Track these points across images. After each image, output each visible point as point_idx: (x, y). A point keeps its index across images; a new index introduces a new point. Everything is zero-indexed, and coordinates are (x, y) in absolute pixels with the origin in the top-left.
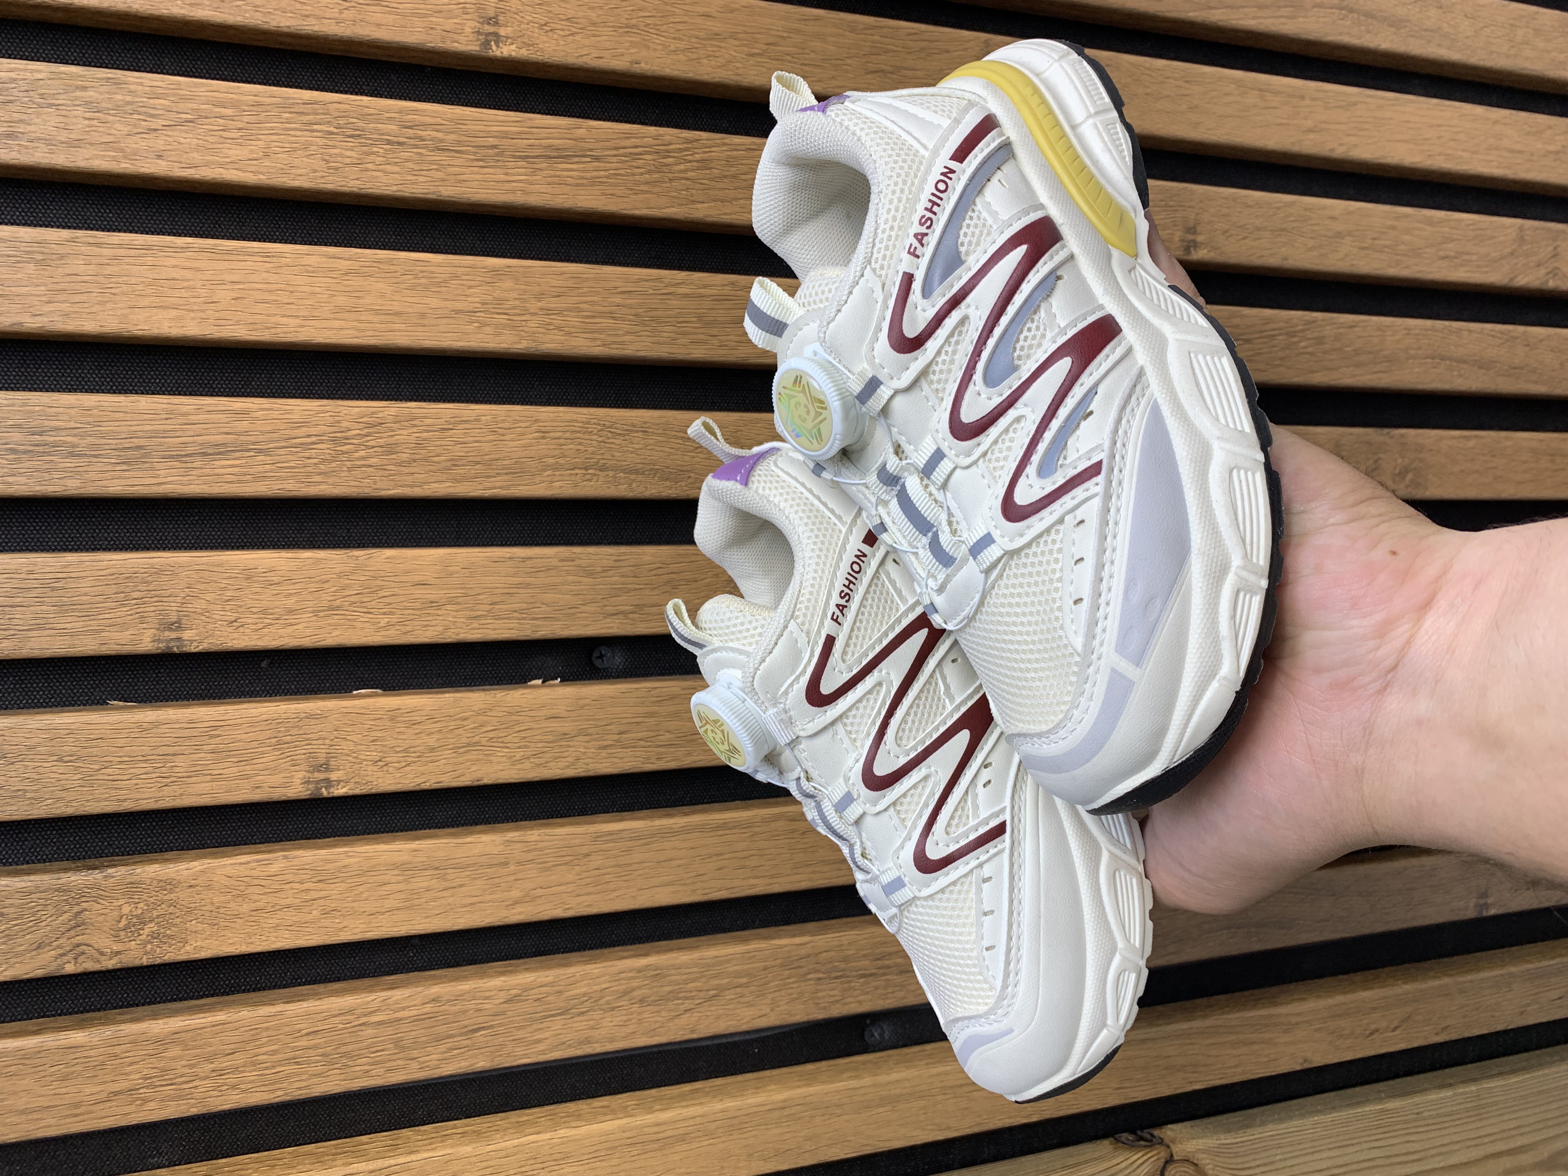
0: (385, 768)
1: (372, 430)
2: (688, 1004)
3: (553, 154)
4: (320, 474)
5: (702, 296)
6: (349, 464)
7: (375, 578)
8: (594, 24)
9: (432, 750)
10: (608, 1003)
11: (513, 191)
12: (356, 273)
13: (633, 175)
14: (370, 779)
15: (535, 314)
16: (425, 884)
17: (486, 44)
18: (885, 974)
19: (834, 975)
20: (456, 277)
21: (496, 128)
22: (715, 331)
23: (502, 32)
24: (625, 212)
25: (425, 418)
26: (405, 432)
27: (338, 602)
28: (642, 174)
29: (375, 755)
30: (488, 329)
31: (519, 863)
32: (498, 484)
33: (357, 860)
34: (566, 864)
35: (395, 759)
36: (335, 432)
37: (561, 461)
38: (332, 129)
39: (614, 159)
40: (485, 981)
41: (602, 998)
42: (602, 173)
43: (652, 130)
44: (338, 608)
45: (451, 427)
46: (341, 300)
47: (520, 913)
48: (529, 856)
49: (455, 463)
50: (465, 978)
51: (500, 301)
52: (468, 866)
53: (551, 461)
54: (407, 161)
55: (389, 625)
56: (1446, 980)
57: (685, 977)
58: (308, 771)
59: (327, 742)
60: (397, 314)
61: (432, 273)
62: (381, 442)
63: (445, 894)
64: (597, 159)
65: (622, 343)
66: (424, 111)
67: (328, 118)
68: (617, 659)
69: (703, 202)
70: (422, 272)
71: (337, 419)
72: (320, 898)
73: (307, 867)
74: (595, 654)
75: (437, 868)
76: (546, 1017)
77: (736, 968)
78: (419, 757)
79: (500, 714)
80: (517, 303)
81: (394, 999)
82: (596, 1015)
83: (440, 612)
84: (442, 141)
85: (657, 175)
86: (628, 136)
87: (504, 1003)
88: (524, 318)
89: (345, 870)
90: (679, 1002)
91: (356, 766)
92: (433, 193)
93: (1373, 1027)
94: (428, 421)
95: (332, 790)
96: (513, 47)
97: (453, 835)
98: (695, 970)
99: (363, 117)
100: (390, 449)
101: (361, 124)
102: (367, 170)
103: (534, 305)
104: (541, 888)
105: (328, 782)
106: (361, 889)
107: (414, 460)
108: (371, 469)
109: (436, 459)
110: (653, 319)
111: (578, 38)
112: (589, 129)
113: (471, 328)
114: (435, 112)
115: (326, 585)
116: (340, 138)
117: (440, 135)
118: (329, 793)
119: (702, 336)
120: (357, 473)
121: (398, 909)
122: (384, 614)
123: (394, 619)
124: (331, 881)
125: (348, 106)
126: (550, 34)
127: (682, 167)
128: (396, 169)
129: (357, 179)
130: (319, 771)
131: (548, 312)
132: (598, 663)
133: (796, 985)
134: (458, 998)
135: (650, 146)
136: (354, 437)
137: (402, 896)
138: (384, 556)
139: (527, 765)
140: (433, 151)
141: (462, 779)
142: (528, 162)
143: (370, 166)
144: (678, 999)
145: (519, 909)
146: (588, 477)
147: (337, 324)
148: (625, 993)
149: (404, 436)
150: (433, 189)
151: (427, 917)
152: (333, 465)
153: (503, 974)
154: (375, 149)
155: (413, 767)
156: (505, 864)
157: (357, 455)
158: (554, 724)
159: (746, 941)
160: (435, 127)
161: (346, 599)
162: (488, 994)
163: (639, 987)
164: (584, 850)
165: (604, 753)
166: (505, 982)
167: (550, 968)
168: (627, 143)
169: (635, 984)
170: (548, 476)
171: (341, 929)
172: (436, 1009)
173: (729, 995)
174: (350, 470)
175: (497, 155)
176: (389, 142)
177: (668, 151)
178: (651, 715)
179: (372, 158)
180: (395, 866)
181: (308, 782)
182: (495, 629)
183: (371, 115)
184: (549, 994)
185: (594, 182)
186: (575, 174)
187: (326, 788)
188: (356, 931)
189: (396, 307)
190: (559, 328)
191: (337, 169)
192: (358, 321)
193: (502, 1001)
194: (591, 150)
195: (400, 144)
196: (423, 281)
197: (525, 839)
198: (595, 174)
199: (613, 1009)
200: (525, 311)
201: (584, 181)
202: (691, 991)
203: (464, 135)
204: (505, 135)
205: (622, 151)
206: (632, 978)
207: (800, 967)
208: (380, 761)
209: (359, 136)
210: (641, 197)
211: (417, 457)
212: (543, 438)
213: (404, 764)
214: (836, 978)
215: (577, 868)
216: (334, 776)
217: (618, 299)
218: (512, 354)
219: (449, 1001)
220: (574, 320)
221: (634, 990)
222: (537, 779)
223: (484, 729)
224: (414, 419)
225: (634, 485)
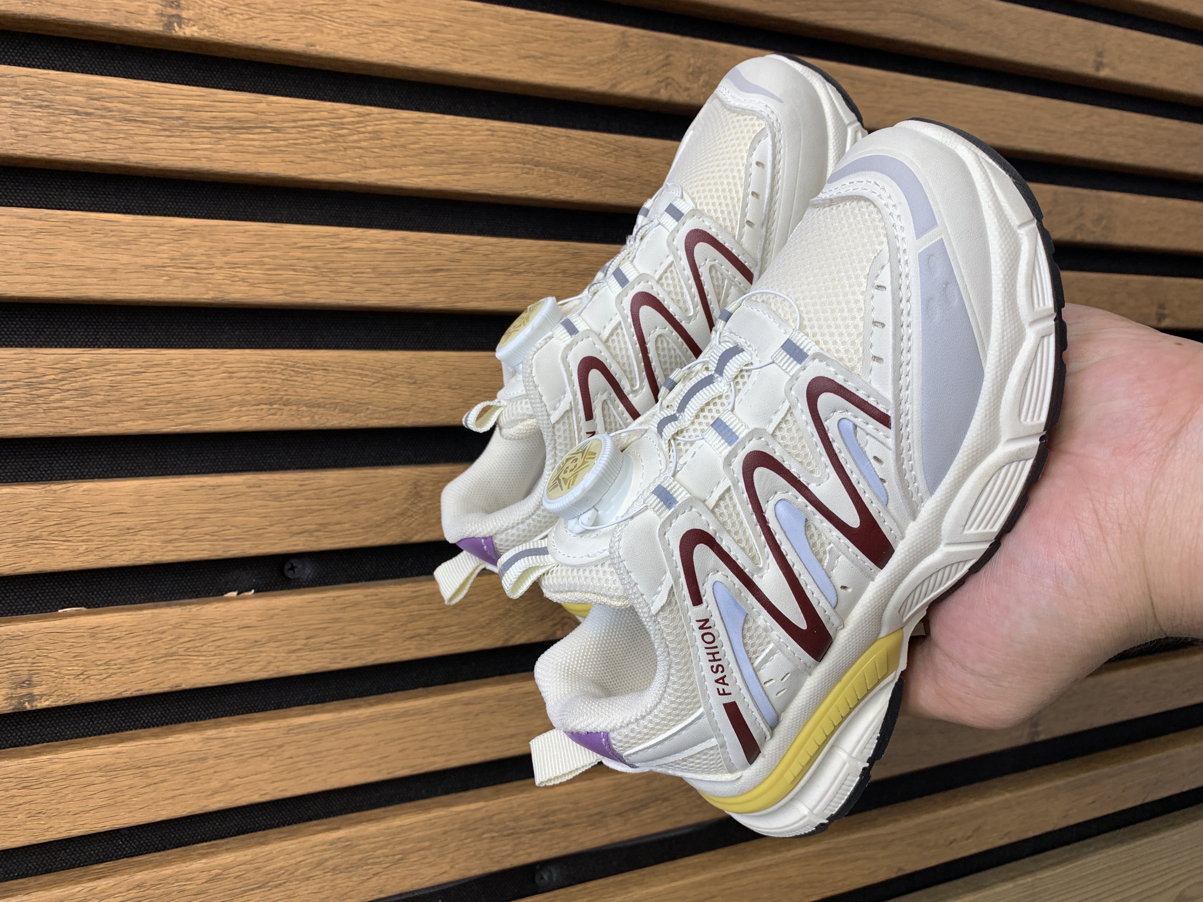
0: (87, 681)
1: (66, 375)
2: (376, 869)
3: (235, 125)
4: (16, 416)
5: (375, 250)
6: (44, 406)
7: (73, 509)
8: (272, 10)
9: (132, 661)
10: (303, 874)
11: (198, 159)
12: (49, 233)
13: (311, 144)
14: (72, 691)
15: (221, 268)
16: (129, 782)
17: (169, 25)
18: (551, 829)
19: (506, 833)
20: (146, 236)
21: (180, 102)
22: (388, 281)
23: (184, 14)
24: (303, 177)
25: (119, 362)
26: (99, 376)
27: (37, 533)
28: (318, 143)
29: (78, 669)
30: (176, 282)
31: (217, 757)
32: (189, 420)
33: (62, 765)
34: (261, 755)
35: (96, 672)
36: (30, 378)
37: (248, 398)
38: (20, 100)
39: (294, 131)
40: (188, 864)
41: (297, 870)
42: (282, 143)
43: (328, 105)
44: (37, 538)
45: (142, 370)
46: (32, 257)
47: (219, 801)
48: (227, 751)
49: (147, 402)
50: (170, 863)
51: (187, 256)
52: (169, 763)
53: (238, 398)
54: (95, 130)
55: (87, 551)
56: (1007, 795)
57: (373, 845)
58: (11, 688)
59: (30, 660)
60: (88, 269)
61: (122, 231)
62: (76, 385)
63: (147, 790)
64: (276, 130)
65: (303, 292)
66: (110, 84)
67: (15, 90)
68: (307, 571)
69: (375, 168)
70: (112, 231)
71: (32, 365)
72: (25, 803)
73: (10, 775)
74: (287, 566)
75: (139, 767)
76: (245, 891)
77: (420, 834)
78: (120, 668)
79: (196, 627)
80: (204, 258)
81: (99, 888)
82: (293, 885)
83: (136, 538)
84: (128, 112)
85: (333, 145)
86: (306, 110)
87: (206, 882)
88: (211, 271)
89: (49, 776)
90: (368, 867)
91: (58, 681)
92: (121, 159)
93: (952, 838)
94: (121, 366)
95: (35, 704)
96: (195, 28)
97: (156, 736)
98: (382, 838)
99: (52, 89)
100: (85, 392)
101: (48, 96)
102: (56, 138)
103: (219, 260)
104: (239, 778)
105: (31, 697)
106: (65, 791)
107: (109, 402)
108: (66, 410)
109: (130, 400)
110: (331, 270)
111: (256, 21)
112: (269, 103)
113: (161, 281)
114: (121, 85)
115: (24, 518)
116: (28, 108)
117: (127, 107)
118: (32, 706)
119: (376, 285)
120: (54, 414)
121: (101, 807)
122: (83, 541)
123: (92, 545)
124: (36, 787)
125: (35, 80)
126: (230, 17)
127: (355, 137)
128: (84, 137)
129: (46, 146)
130: (22, 687)
131: (233, 265)
132: (289, 574)
133: (472, 844)
134: (162, 881)
135: (325, 119)
136: (49, 382)
137: (104, 795)
138: (82, 489)
139: (222, 670)
140: (120, 121)
141: (162, 686)
142: (213, 133)
143: (59, 134)
144: (367, 865)
145: (218, 797)
146: (273, 411)
147: (28, 279)
148: (319, 864)
149: (98, 379)
150: (121, 156)
151: (131, 812)
152: (29, 407)
153: (204, 856)
154: (63, 119)
155: (115, 678)
156: (204, 759)
157: (52, 398)
158: (247, 634)
159: (427, 809)
160: (120, 99)
161: (45, 529)
162: (190, 876)
163: (331, 858)
164: (278, 742)
165: (294, 656)
166: (206, 863)
167: (248, 847)
168: (305, 116)
169: (327, 855)
170: (236, 411)
171: (47, 830)
172: (140, 894)
173: (414, 858)
174: (45, 411)
175: (182, 125)
176: (77, 113)
177: (342, 124)
178: (337, 620)
179: (60, 126)
180: (99, 768)
181: (11, 698)
182: (189, 551)
183: (59, 87)
184: (247, 871)
185: (274, 151)
186: (256, 143)
187: (29, 702)
188: (61, 830)
189: (88, 263)
190: (243, 280)
191: (26, 136)
192: (52, 276)
193: (204, 881)
194: (271, 122)
195: (87, 114)
196: (114, 239)
197: (222, 735)
198: (275, 143)
199: (308, 879)
200: (212, 266)
201: (265, 150)
202: (379, 857)
203: (150, 107)
204: (188, 108)
205: (300, 123)
206: (325, 850)
207: (476, 829)
208: (82, 674)
209: (47, 106)
210: (318, 164)
211: (111, 398)
212: (230, 378)
213: (105, 676)
214: (508, 835)
215: (272, 758)
216: (36, 691)
217: (298, 254)
218: (201, 303)
219: (152, 885)
220: (258, 273)
221: (326, 860)
222: (232, 682)
223: (181, 640)
224: (108, 364)
225: (316, 417)
